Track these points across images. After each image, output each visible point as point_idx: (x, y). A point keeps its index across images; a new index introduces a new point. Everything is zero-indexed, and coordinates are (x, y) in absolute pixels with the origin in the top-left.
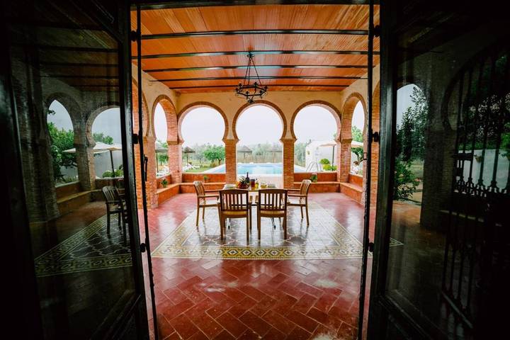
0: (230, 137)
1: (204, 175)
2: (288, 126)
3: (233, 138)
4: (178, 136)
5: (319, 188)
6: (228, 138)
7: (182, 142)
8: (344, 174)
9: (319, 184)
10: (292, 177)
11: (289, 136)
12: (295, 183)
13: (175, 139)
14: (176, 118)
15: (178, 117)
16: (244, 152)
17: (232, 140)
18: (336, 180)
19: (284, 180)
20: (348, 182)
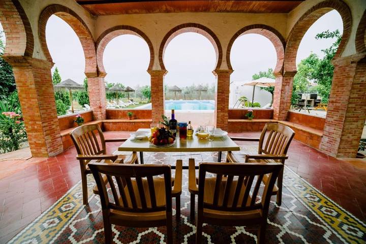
0: (156, 67)
1: (129, 111)
2: (224, 55)
3: (159, 68)
4: (97, 67)
5: (255, 127)
6: (154, 68)
7: (104, 75)
8: (284, 112)
9: (255, 122)
10: (227, 114)
11: (224, 67)
12: (229, 120)
13: (94, 70)
14: (93, 46)
15: (96, 44)
16: (175, 91)
17: (159, 71)
18: (272, 118)
19: (218, 117)
20: (287, 120)
